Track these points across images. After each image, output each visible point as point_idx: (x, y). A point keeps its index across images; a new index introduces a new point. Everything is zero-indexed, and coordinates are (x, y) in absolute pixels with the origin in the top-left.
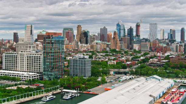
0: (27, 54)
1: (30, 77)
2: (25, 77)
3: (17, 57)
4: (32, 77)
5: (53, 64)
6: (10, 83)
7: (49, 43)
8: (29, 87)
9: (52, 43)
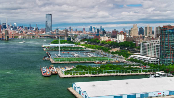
0: (155, 43)
1: (150, 61)
2: (147, 61)
3: (148, 46)
4: (152, 61)
5: (166, 52)
6: (134, 63)
7: (164, 34)
8: (136, 67)
9: (166, 35)
